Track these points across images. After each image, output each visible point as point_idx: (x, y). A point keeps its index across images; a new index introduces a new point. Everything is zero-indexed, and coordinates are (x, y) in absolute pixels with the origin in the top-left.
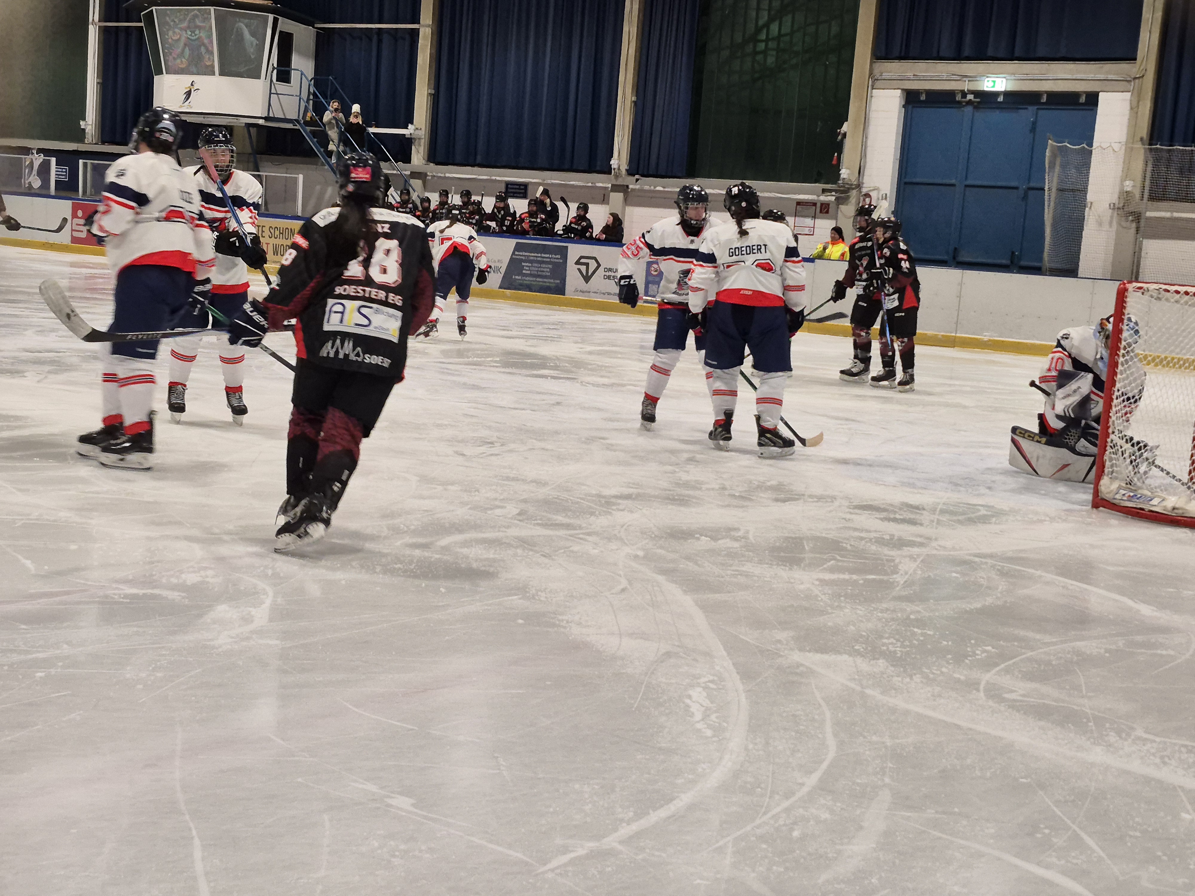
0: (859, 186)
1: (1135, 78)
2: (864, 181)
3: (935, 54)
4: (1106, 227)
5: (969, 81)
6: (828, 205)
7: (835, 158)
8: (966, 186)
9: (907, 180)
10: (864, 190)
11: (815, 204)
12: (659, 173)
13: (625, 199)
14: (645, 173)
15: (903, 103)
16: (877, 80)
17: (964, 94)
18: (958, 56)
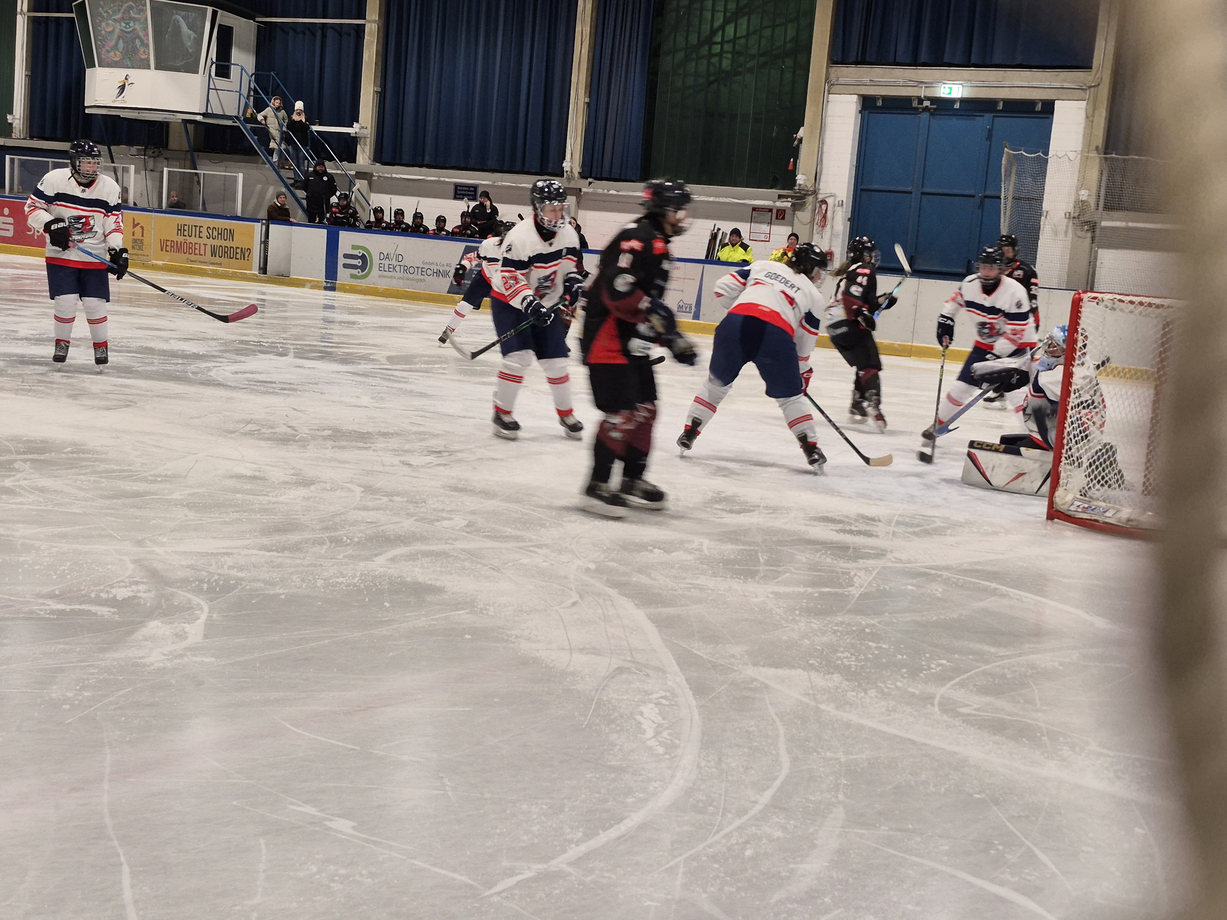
0: (815, 192)
1: (1090, 87)
2: (820, 187)
3: (891, 60)
4: (1061, 236)
5: (926, 87)
6: (785, 211)
7: (791, 164)
8: (923, 193)
9: (863, 187)
10: (821, 197)
11: (771, 210)
12: (612, 177)
13: (578, 203)
14: (599, 176)
15: (860, 109)
16: (833, 85)
17: (920, 100)
18: (915, 63)
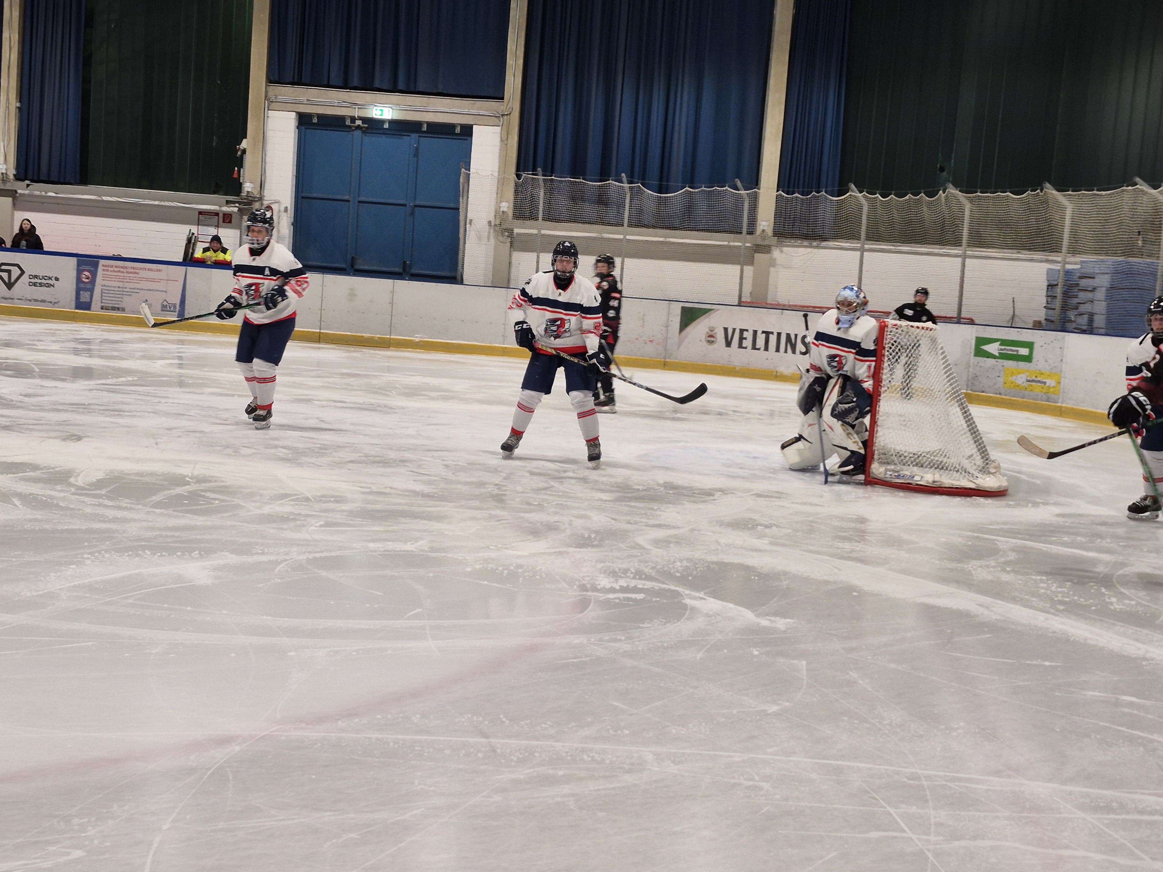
0: (261, 199)
1: (503, 115)
2: (265, 194)
3: (326, 83)
4: (484, 241)
5: (359, 108)
6: (231, 215)
7: (236, 172)
8: (359, 202)
9: (304, 195)
10: (266, 203)
11: (217, 214)
12: (51, 180)
13: (14, 204)
14: (35, 178)
15: (297, 125)
16: (272, 102)
17: (353, 119)
18: (346, 85)
